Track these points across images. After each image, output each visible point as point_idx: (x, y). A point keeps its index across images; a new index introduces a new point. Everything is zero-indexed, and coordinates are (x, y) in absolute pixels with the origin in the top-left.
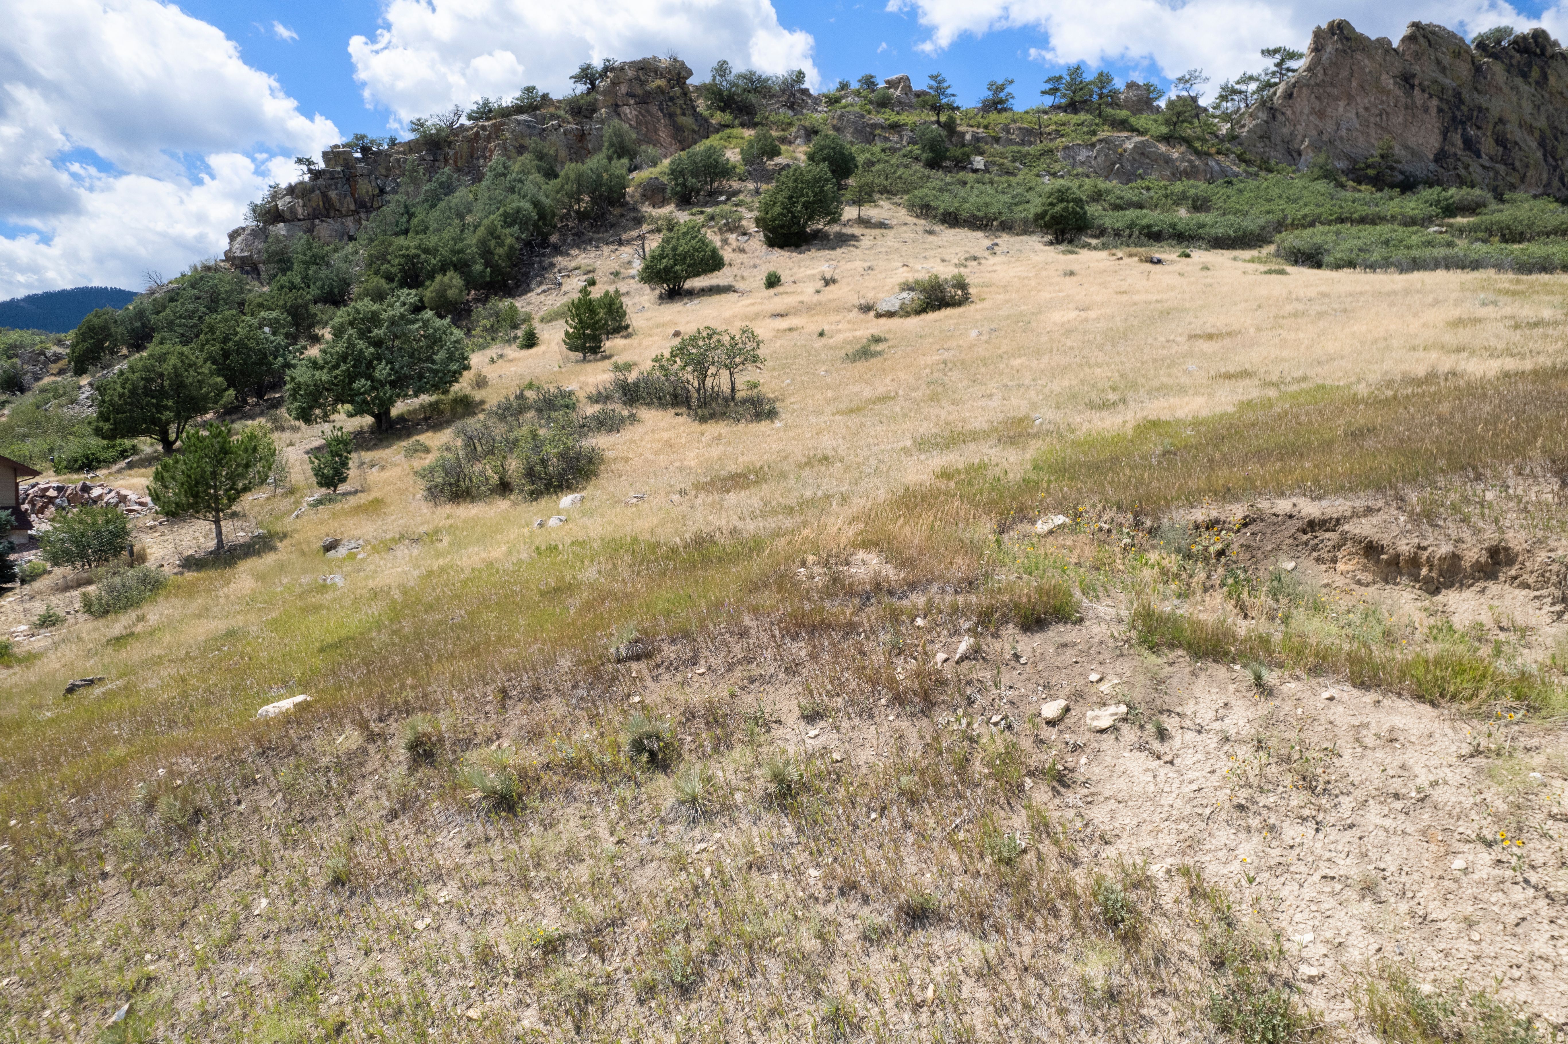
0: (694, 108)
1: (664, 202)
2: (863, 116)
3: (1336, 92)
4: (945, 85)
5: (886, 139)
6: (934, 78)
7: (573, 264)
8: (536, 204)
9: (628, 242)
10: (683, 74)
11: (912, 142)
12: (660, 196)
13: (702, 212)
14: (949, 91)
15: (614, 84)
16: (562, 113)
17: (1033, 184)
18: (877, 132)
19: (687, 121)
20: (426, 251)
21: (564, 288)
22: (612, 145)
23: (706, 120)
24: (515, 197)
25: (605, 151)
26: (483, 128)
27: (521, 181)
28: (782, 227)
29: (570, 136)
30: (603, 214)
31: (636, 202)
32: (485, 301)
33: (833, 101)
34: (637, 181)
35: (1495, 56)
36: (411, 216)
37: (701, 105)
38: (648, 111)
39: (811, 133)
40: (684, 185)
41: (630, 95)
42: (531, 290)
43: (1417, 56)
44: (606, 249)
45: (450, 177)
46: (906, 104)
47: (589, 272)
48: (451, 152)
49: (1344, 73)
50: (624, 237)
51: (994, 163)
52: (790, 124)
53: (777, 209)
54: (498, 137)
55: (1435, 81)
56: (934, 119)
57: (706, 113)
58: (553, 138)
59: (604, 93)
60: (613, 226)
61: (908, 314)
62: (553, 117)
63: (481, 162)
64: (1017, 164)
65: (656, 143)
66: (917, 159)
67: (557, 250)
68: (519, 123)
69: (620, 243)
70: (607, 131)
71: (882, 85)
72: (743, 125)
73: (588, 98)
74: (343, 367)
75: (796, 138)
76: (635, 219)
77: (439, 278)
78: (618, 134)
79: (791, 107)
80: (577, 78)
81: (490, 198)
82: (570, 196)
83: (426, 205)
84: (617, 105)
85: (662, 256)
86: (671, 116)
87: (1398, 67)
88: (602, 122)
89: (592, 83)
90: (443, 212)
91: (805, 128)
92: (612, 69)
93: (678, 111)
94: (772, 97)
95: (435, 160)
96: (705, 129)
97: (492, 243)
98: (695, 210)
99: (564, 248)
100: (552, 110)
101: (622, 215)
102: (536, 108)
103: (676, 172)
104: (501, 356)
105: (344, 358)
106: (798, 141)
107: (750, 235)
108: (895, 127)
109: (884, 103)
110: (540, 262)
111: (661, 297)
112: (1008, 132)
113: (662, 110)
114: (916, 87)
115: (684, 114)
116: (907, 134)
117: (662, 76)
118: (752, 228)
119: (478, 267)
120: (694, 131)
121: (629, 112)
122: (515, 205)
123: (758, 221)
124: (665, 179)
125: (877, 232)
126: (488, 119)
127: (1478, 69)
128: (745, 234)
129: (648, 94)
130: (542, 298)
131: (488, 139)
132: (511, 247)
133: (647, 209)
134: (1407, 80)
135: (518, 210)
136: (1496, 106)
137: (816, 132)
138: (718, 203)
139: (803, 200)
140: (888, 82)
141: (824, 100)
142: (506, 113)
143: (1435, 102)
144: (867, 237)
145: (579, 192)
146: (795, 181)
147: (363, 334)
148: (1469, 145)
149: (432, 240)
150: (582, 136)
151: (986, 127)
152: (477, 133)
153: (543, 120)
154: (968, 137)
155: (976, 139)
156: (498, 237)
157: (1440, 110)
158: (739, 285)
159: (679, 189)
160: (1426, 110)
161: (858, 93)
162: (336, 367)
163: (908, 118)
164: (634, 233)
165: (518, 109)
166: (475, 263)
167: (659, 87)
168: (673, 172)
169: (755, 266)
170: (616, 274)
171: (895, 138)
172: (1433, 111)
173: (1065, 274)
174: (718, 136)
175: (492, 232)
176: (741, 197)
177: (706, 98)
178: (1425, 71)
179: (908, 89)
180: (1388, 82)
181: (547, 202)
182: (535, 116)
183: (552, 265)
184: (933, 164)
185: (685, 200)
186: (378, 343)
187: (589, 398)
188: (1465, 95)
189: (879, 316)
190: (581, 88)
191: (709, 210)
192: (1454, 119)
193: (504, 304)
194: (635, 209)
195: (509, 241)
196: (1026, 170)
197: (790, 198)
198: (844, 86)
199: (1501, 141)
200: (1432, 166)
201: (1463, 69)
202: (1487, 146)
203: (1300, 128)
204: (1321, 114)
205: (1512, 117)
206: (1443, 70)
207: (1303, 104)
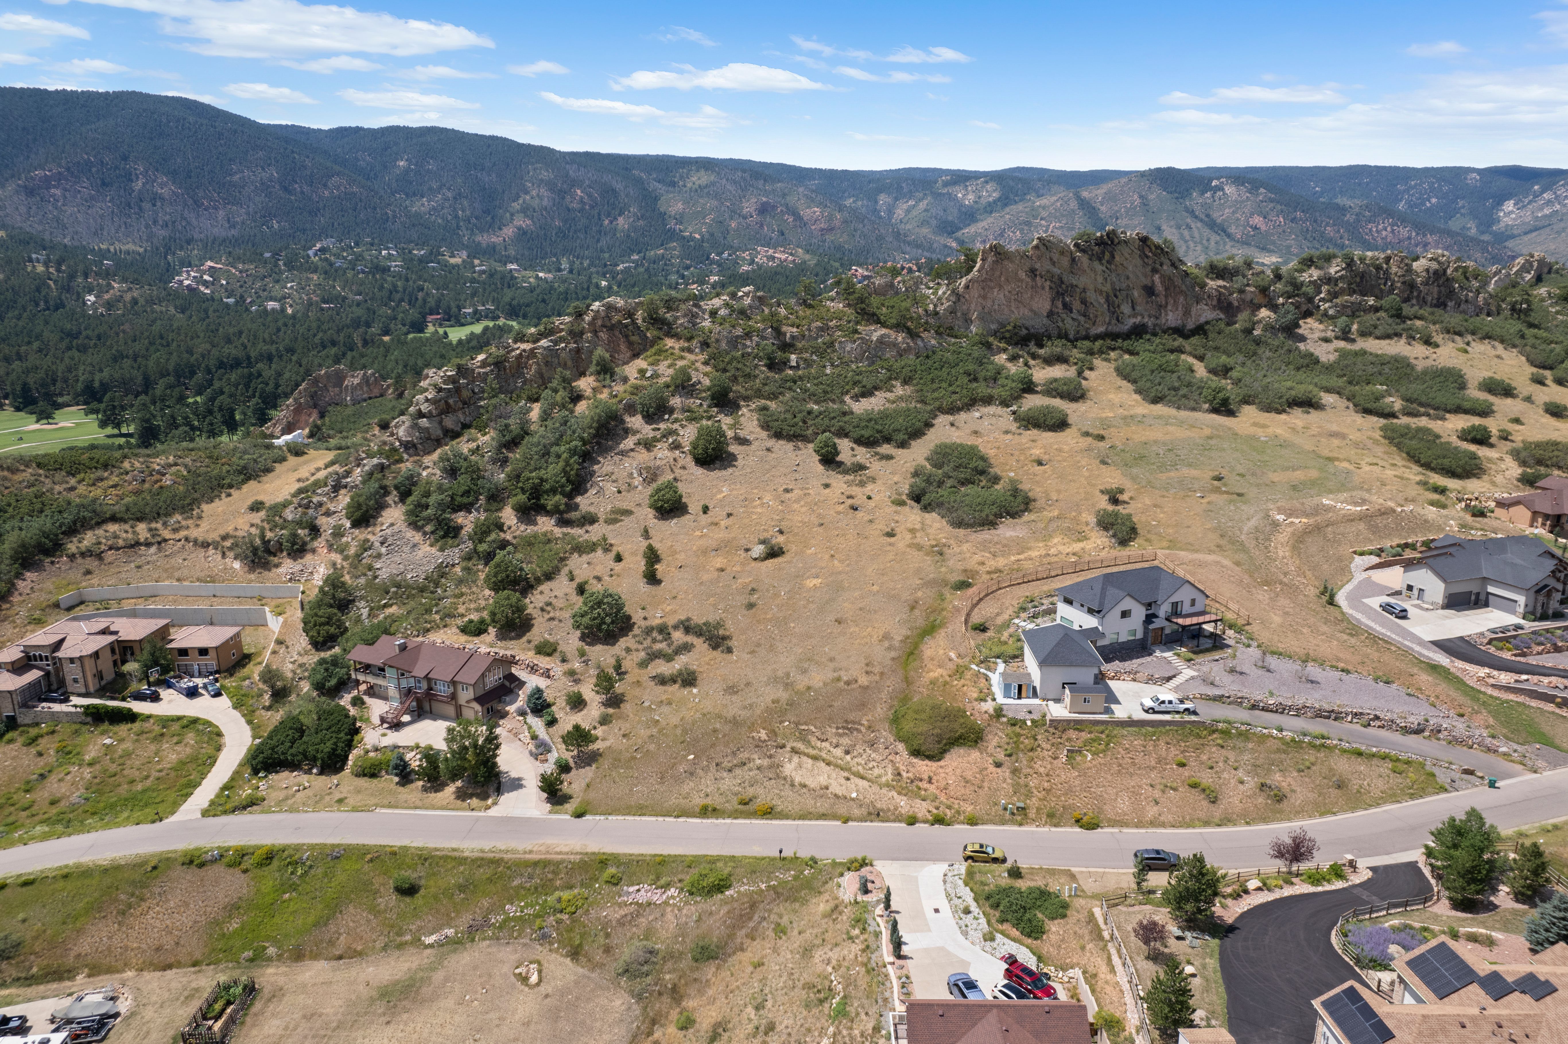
0: (639, 330)
1: (635, 414)
2: (731, 332)
3: (992, 284)
5: (744, 345)
7: (604, 471)
9: (626, 453)
11: (758, 344)
12: (633, 411)
15: (594, 320)
16: (565, 336)
17: (822, 376)
18: (739, 341)
19: (635, 338)
21: (606, 492)
23: (645, 335)
26: (523, 349)
28: (702, 458)
29: (572, 353)
31: (623, 416)
35: (1083, 251)
38: (614, 336)
41: (603, 326)
43: (1039, 258)
46: (753, 308)
47: (614, 480)
50: (623, 447)
51: (802, 358)
52: (691, 335)
53: (697, 447)
54: (532, 356)
55: (1048, 271)
57: (644, 330)
58: (563, 355)
59: (589, 325)
60: (614, 437)
61: (764, 560)
62: (560, 339)
64: (814, 357)
66: (761, 359)
67: (594, 461)
68: (545, 349)
69: (622, 453)
72: (664, 335)
76: (624, 430)
79: (691, 322)
84: (596, 331)
86: (627, 336)
87: (1028, 265)
88: (589, 344)
91: (700, 338)
93: (630, 333)
94: (679, 311)
95: (499, 371)
96: (646, 346)
97: (568, 469)
98: (654, 425)
101: (618, 428)
102: (551, 334)
107: (687, 455)
108: (748, 333)
109: (741, 310)
110: (588, 471)
112: (810, 331)
113: (622, 335)
115: (633, 335)
116: (755, 340)
117: (620, 312)
119: (565, 484)
121: (603, 335)
123: (691, 447)
125: (745, 450)
127: (1073, 260)
129: (614, 325)
130: (597, 499)
131: (528, 358)
132: (576, 468)
133: (628, 420)
134: (1033, 272)
136: (1082, 281)
137: (707, 346)
138: (665, 420)
140: (743, 291)
141: (708, 311)
143: (1048, 283)
144: (741, 457)
148: (1067, 307)
150: (578, 351)
151: (798, 328)
152: (521, 355)
153: (556, 343)
154: (788, 335)
155: (792, 337)
157: (1051, 288)
159: (645, 411)
160: (1043, 288)
161: (726, 307)
164: (628, 444)
167: (619, 321)
170: (629, 484)
171: (749, 342)
172: (1047, 289)
178: (1042, 266)
180: (1022, 275)
182: (552, 341)
183: (594, 471)
188: (1065, 279)
191: (661, 426)
192: (1058, 292)
194: (623, 422)
199: (1084, 302)
200: (1045, 321)
201: (1065, 261)
202: (1077, 305)
203: (973, 306)
204: (984, 297)
205: (1091, 287)
206: (1054, 263)
207: (975, 292)
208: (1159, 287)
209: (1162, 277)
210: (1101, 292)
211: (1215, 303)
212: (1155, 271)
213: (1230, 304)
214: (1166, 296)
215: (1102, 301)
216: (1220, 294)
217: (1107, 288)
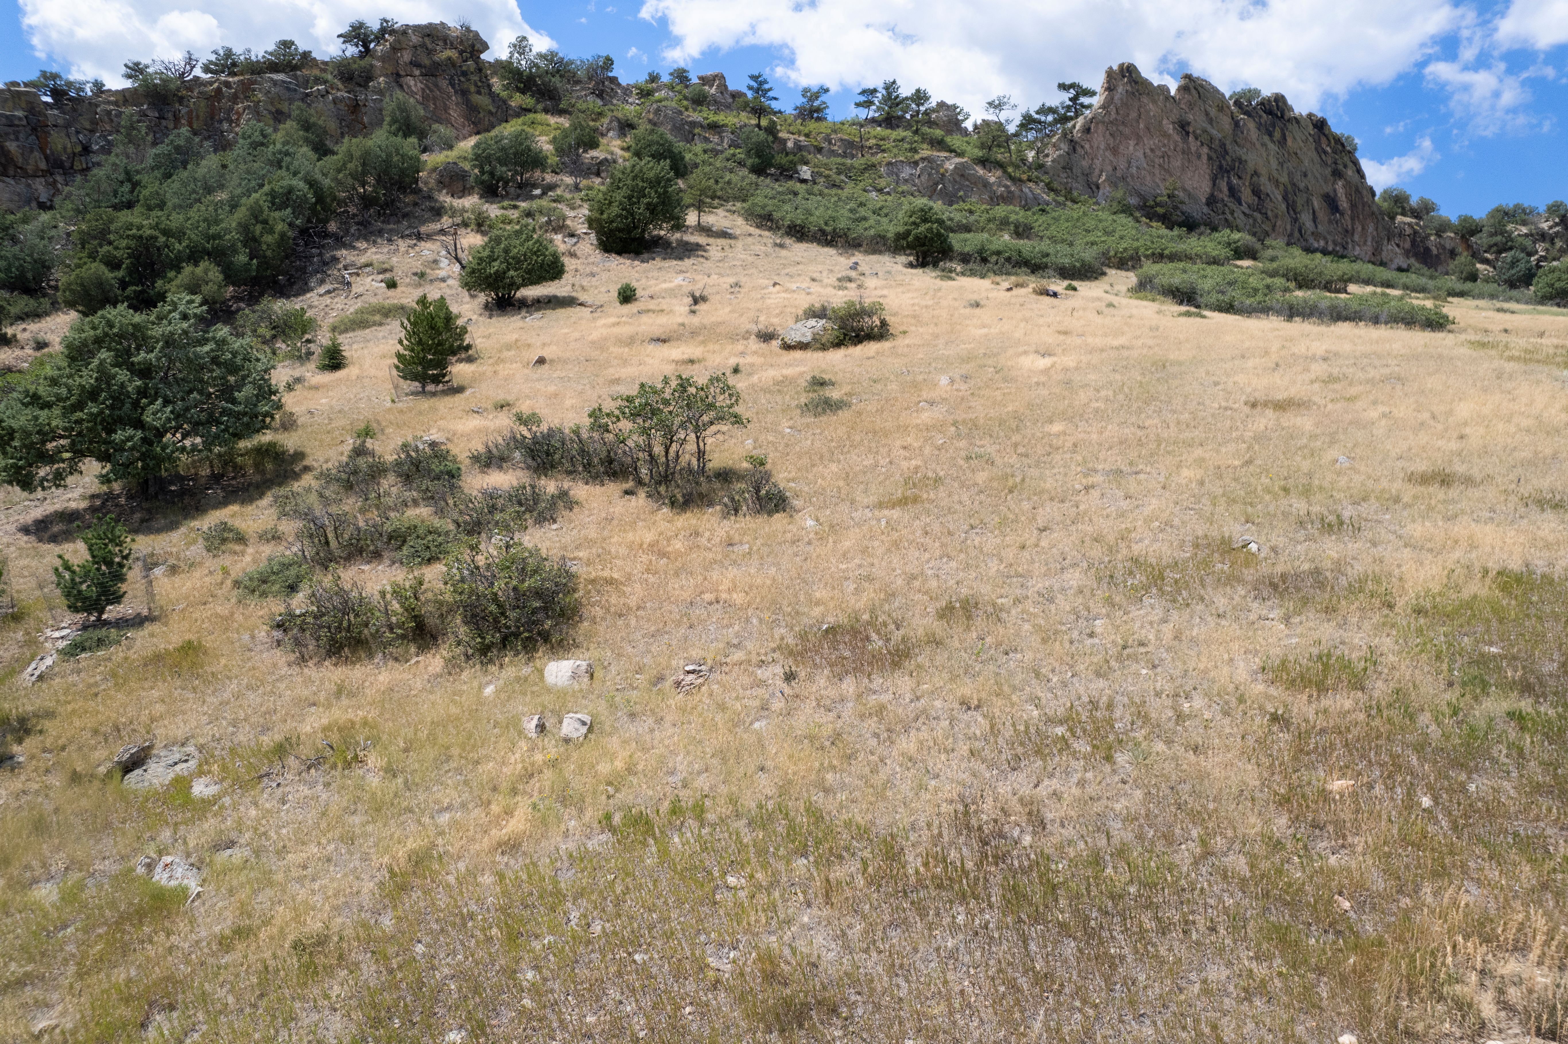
0: (489, 87)
1: (464, 192)
2: (681, 113)
3: (1127, 131)
4: (766, 86)
5: (706, 140)
6: (754, 78)
7: (363, 260)
8: (312, 184)
9: (429, 237)
10: (478, 46)
11: (733, 145)
12: (460, 185)
13: (515, 207)
14: (770, 94)
15: (394, 49)
16: (329, 77)
17: (863, 199)
18: (696, 131)
20: (166, 233)
21: (356, 289)
22: (394, 121)
23: (505, 102)
24: (283, 173)
25: (385, 126)
26: (227, 84)
27: (287, 154)
28: (620, 230)
29: (342, 106)
30: (393, 201)
31: (431, 190)
32: (253, 299)
33: (645, 93)
34: (429, 165)
35: (1248, 113)
36: (135, 185)
37: (497, 84)
38: (437, 86)
39: (625, 126)
40: (492, 174)
41: (414, 64)
42: (311, 290)
44: (402, 244)
45: (188, 140)
46: (722, 104)
47: (385, 271)
48: (184, 111)
49: (1133, 115)
50: (423, 229)
51: (820, 175)
52: (600, 114)
53: (615, 210)
54: (247, 98)
55: (1205, 131)
56: (754, 122)
57: (504, 94)
58: (320, 105)
59: (383, 59)
60: (405, 216)
61: (824, 348)
62: (318, 80)
63: (225, 126)
64: (843, 177)
65: (448, 122)
66: (741, 164)
67: (340, 242)
68: (275, 83)
69: (419, 237)
70: (389, 105)
71: (695, 80)
72: (546, 111)
73: (363, 63)
74: (93, 408)
75: (609, 130)
76: (432, 209)
77: (188, 269)
78: (402, 108)
79: (600, 96)
80: (347, 38)
81: (248, 172)
82: (354, 176)
83: (158, 174)
84: (398, 75)
85: (492, 259)
86: (464, 93)
87: (1175, 114)
88: (381, 92)
89: (366, 46)
90: (185, 184)
91: (619, 120)
92: (393, 32)
93: (473, 89)
94: (578, 82)
95: (161, 118)
96: (504, 113)
97: (258, 228)
98: (506, 203)
99: (347, 240)
100: (316, 72)
101: (416, 204)
102: (295, 68)
103: (481, 158)
104: (298, 380)
105: (93, 394)
106: (611, 134)
107: (579, 237)
108: (714, 127)
109: (699, 100)
110: (320, 254)
111: (487, 307)
112: (830, 143)
113: (453, 86)
114: (732, 86)
115: (479, 93)
116: (727, 137)
117: (453, 47)
118: (582, 229)
119: (242, 258)
120: (490, 113)
121: (413, 84)
122: (285, 183)
123: (590, 222)
124: (467, 166)
125: (721, 242)
126: (232, 74)
127: (1236, 124)
128: (572, 235)
129: (437, 65)
130: (327, 300)
131: (235, 99)
132: (283, 235)
133: (445, 199)
134: (1183, 126)
135: (290, 191)
136: (1252, 159)
137: (631, 126)
138: (533, 198)
139: (646, 201)
140: (701, 78)
141: (635, 91)
142: (257, 69)
143: (1205, 150)
144: (715, 247)
145: (364, 173)
146: (634, 178)
147: (123, 359)
148: (1233, 192)
149: (176, 220)
150: (355, 107)
151: (807, 135)
152: (218, 90)
153: (306, 83)
154: (790, 144)
155: (799, 147)
156: (265, 222)
157: (1210, 158)
158: (582, 297)
159: (486, 177)
160: (1199, 157)
161: (671, 88)
162: (79, 406)
163: (729, 119)
164: (435, 226)
165: (273, 66)
166: (236, 252)
167: (449, 58)
168: (477, 157)
169: (593, 275)
170: (422, 275)
171: (716, 139)
172: (1204, 158)
173: (972, 305)
174: (520, 121)
175: (256, 214)
176: (559, 192)
177: (503, 78)
178: (1197, 120)
179: (723, 88)
180: (1169, 127)
181: (327, 182)
182: (296, 77)
183: (336, 260)
184: (759, 170)
185: (490, 192)
186: (145, 372)
187: (476, 459)
188: (1229, 146)
189: (787, 347)
190: (352, 50)
191: (523, 205)
192: (1221, 167)
193: (280, 306)
194: (430, 198)
195: (280, 227)
196: (851, 184)
197: (630, 198)
198: (654, 78)
199: (1256, 192)
200: (1206, 210)
201: (1226, 122)
202: (1246, 195)
203: (1098, 163)
204: (1115, 151)
205: (1263, 171)
206: (1211, 121)
207: (1099, 139)
208: (1344, 204)
209: (1348, 184)
210: (1277, 183)
211: (1408, 245)
212: (1337, 174)
213: (1427, 250)
214: (1352, 219)
215: (1280, 198)
216: (1415, 232)
217: (1284, 179)
